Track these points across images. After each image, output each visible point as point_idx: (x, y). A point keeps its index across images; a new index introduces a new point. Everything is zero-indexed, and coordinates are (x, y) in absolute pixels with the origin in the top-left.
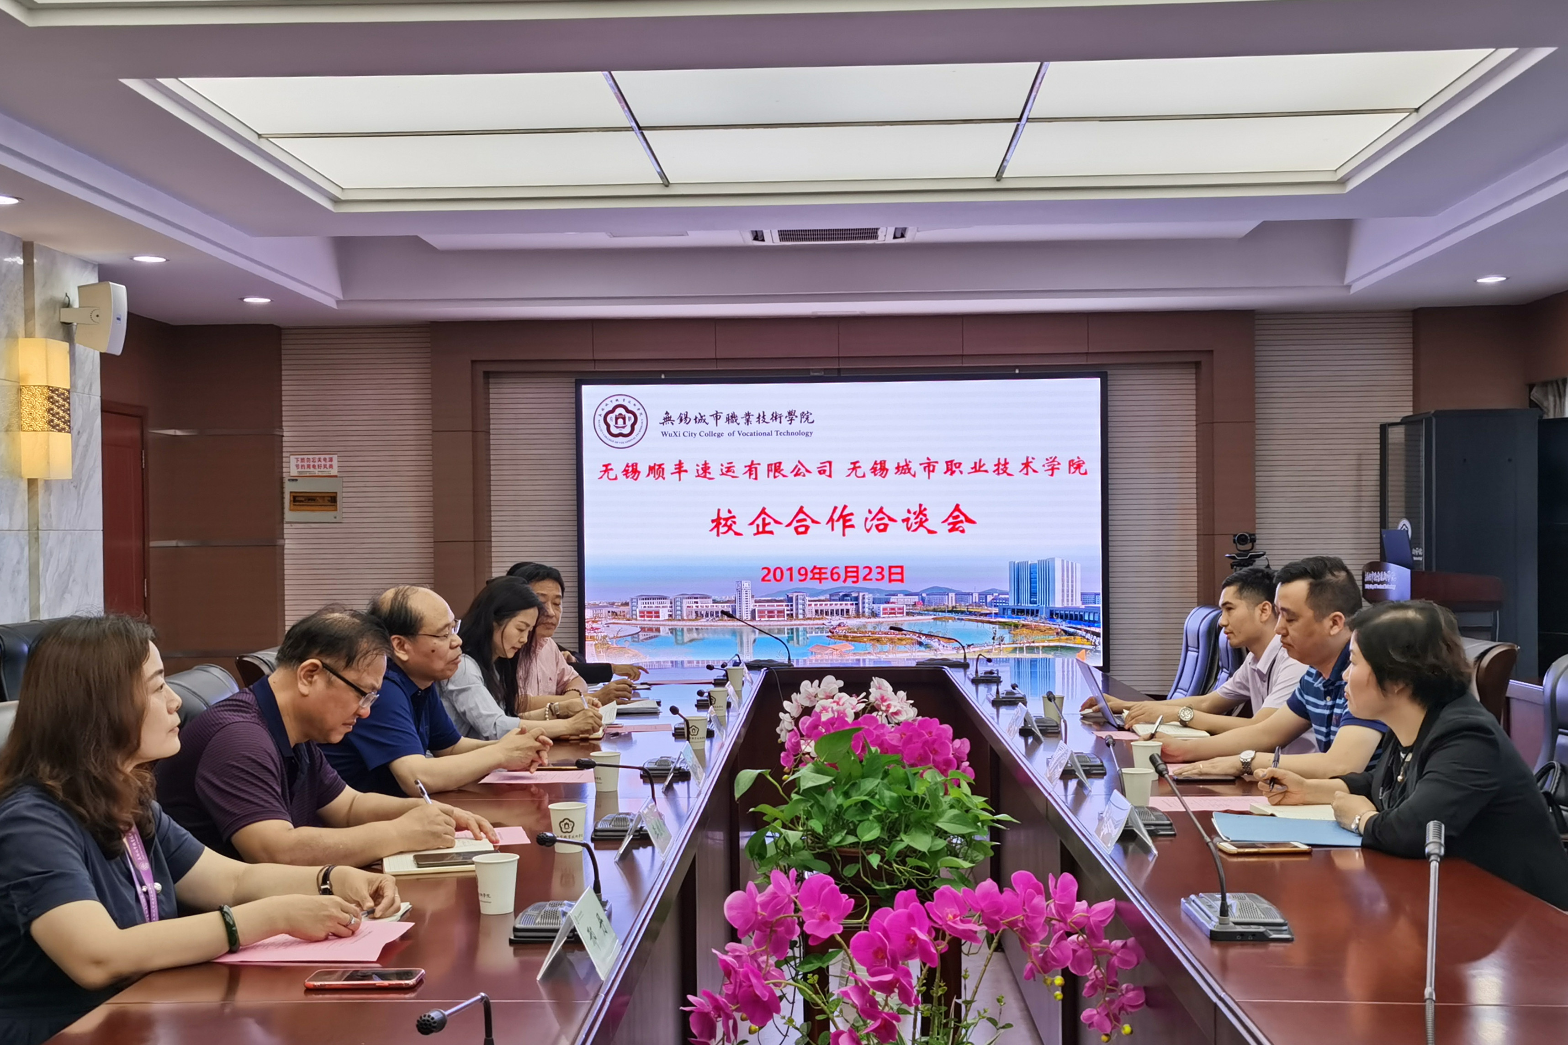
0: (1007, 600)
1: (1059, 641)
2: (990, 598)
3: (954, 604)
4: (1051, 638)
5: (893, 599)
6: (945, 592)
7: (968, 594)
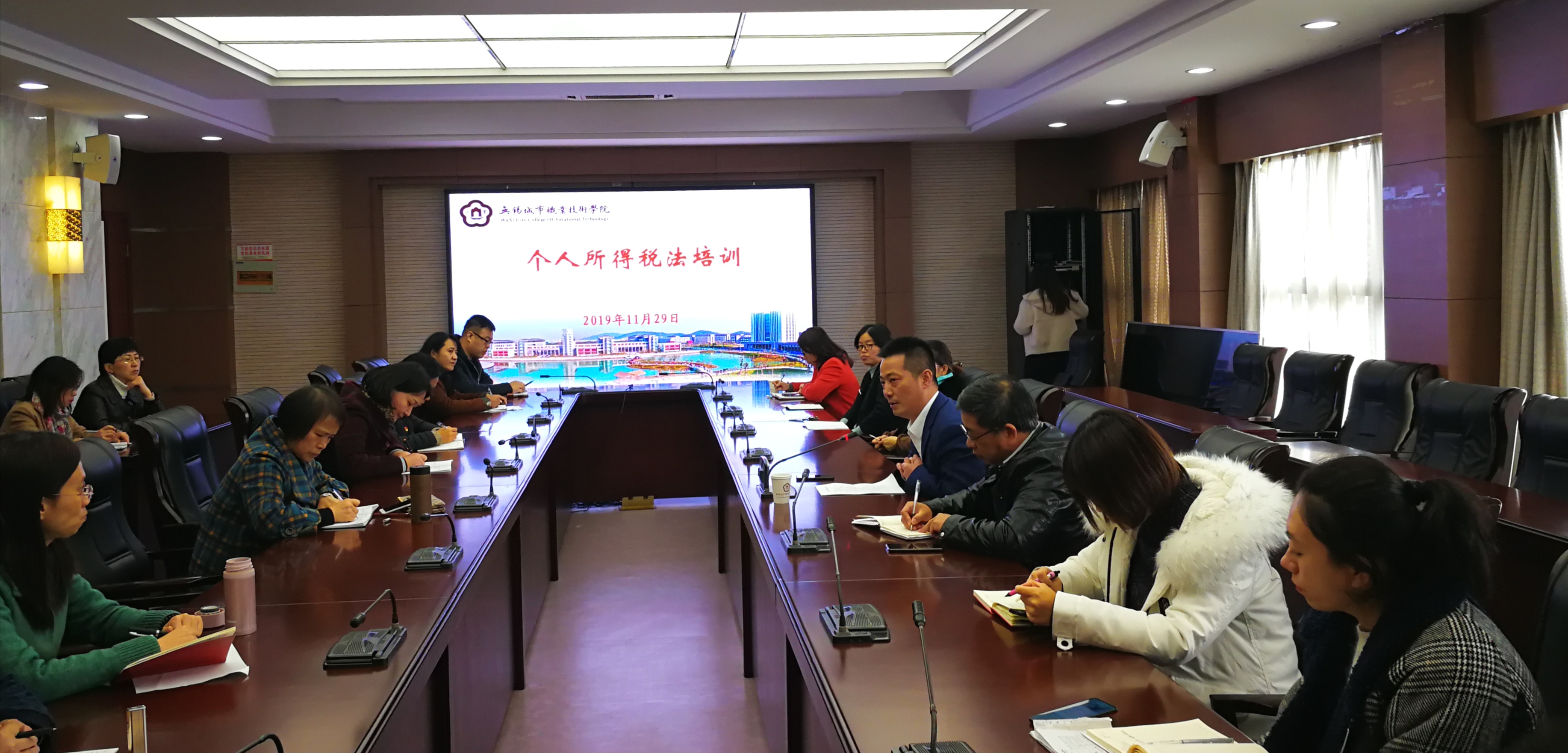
0: (750, 338)
1: (785, 365)
2: (738, 337)
3: (714, 342)
4: (780, 363)
5: (672, 339)
6: (707, 334)
7: (724, 335)
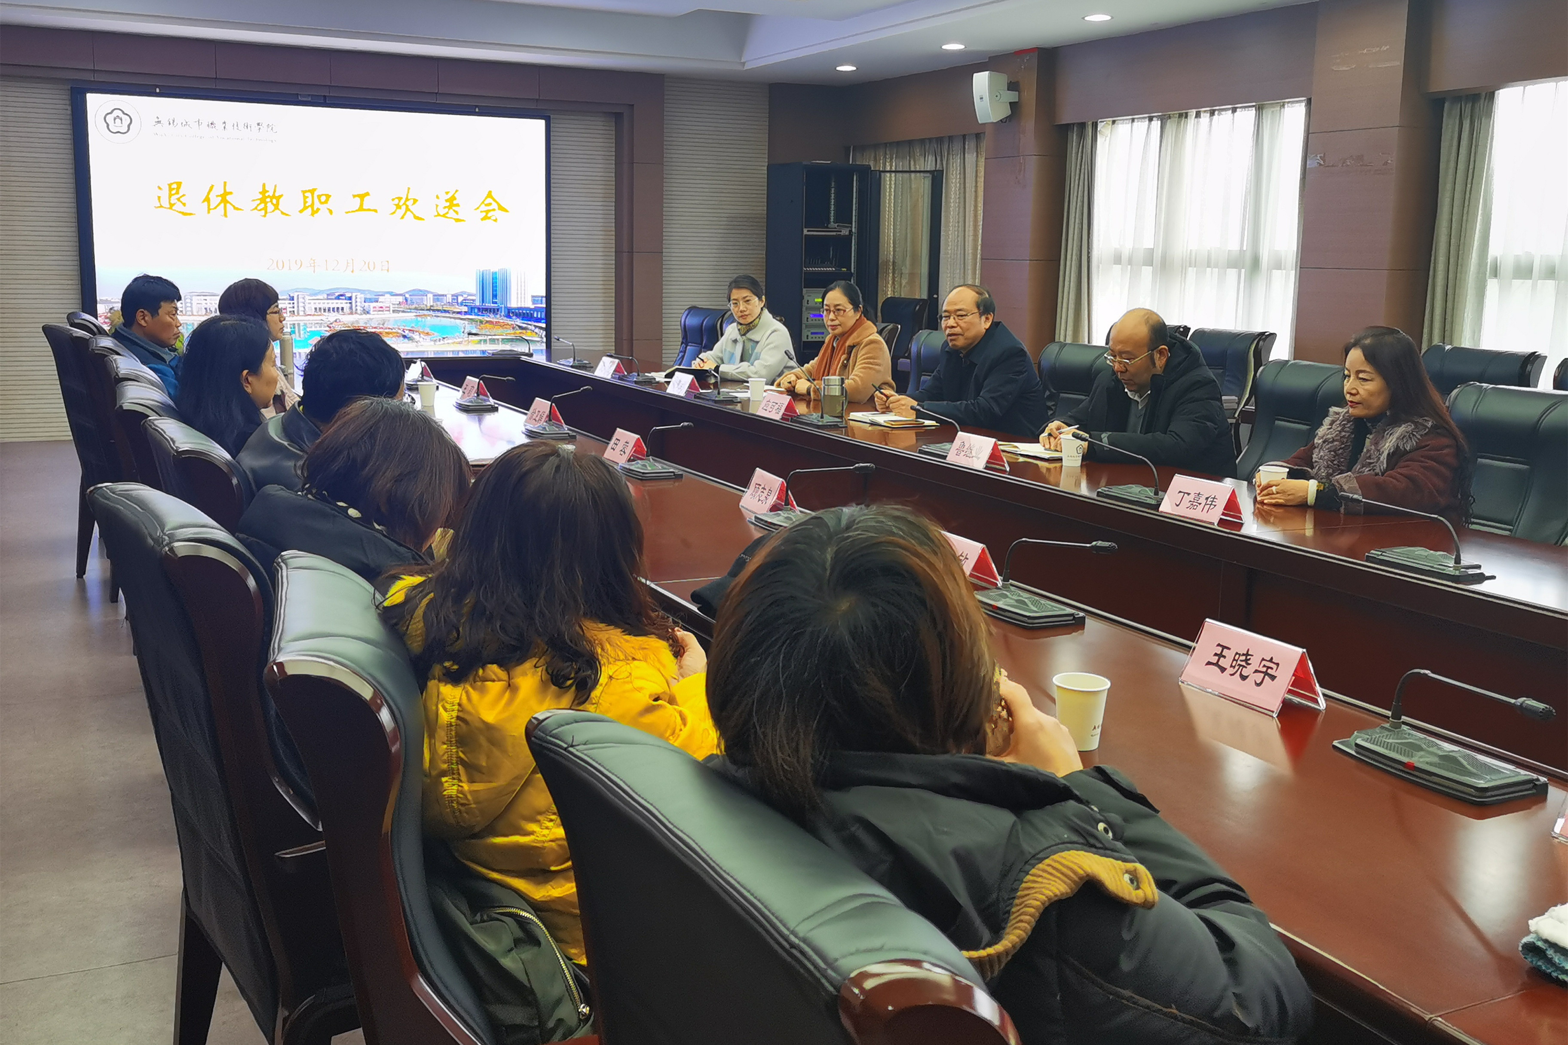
0: (473, 300)
1: (514, 334)
2: (460, 299)
3: (432, 304)
4: (509, 332)
5: (381, 299)
6: (424, 293)
7: (443, 295)
